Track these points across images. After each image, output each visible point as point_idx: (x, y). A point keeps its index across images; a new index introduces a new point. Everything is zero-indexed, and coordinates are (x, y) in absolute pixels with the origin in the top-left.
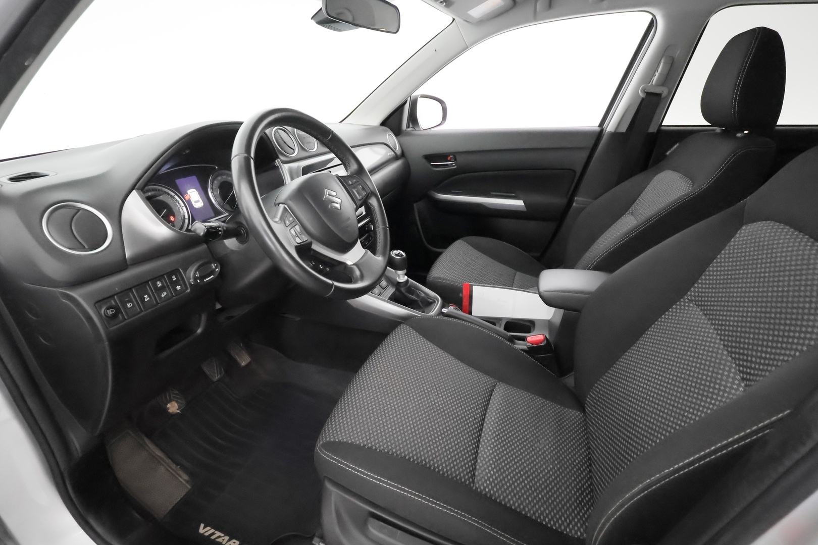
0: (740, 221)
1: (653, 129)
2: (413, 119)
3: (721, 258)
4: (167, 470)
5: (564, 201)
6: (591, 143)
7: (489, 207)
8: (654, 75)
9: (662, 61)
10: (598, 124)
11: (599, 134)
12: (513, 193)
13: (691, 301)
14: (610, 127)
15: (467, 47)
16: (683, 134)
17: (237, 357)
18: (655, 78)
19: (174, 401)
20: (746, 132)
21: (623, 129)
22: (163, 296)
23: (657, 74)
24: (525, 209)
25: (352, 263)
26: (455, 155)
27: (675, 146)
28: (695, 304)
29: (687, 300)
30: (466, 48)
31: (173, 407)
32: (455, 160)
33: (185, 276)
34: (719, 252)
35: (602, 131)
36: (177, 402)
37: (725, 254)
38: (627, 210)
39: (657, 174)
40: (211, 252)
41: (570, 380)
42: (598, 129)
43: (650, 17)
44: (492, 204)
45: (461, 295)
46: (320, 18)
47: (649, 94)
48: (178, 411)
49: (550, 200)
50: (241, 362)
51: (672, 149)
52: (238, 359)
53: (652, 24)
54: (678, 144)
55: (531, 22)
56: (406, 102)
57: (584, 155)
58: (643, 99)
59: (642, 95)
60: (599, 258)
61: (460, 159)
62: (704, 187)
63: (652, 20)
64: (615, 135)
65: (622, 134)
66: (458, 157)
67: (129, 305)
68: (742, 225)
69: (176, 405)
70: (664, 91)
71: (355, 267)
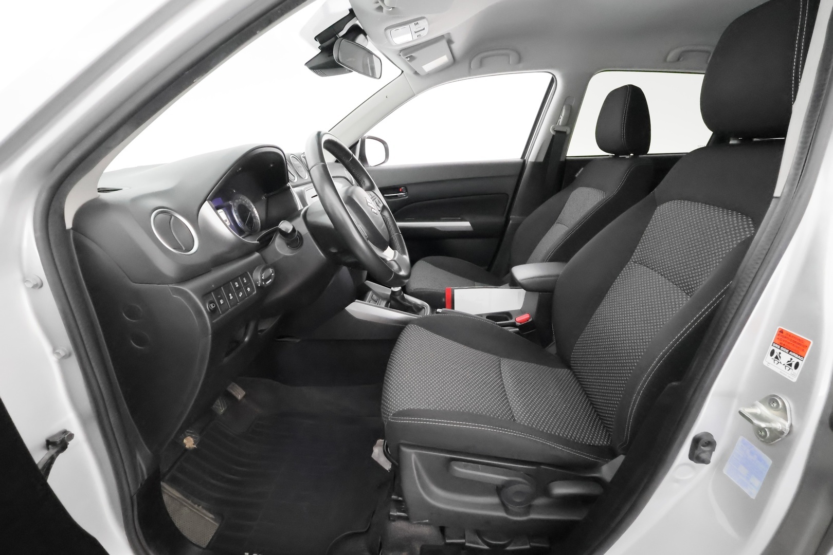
0: (654, 205)
1: (562, 159)
2: (363, 157)
3: (649, 229)
4: (191, 510)
5: (503, 219)
6: (518, 171)
7: (440, 229)
8: (559, 118)
9: (564, 108)
10: (520, 157)
11: (524, 164)
12: (459, 217)
13: (635, 262)
14: (531, 158)
15: (415, 95)
16: (583, 162)
17: (231, 391)
18: (561, 121)
19: (189, 436)
20: (632, 155)
21: (541, 159)
22: (240, 296)
23: (562, 117)
24: (471, 229)
25: (390, 259)
26: (406, 187)
27: (581, 170)
28: (639, 263)
29: (632, 263)
30: (413, 96)
31: (189, 442)
32: (407, 191)
33: (252, 277)
34: (647, 226)
35: (524, 161)
36: (192, 437)
37: (651, 226)
38: (555, 220)
39: (573, 191)
40: (263, 259)
41: (552, 349)
42: (522, 161)
43: (551, 76)
44: (440, 227)
45: (443, 300)
46: (314, 64)
47: (557, 132)
48: (195, 446)
49: (492, 220)
50: (237, 396)
51: (580, 172)
52: (234, 393)
53: (553, 81)
54: (582, 169)
55: (466, 76)
56: (358, 142)
57: (513, 182)
58: (553, 136)
59: (553, 133)
60: (552, 253)
61: (412, 190)
62: (615, 193)
63: (552, 79)
64: (535, 164)
65: (540, 163)
66: (409, 188)
67: (222, 302)
68: (657, 206)
69: (192, 439)
70: (567, 129)
71: (394, 263)
